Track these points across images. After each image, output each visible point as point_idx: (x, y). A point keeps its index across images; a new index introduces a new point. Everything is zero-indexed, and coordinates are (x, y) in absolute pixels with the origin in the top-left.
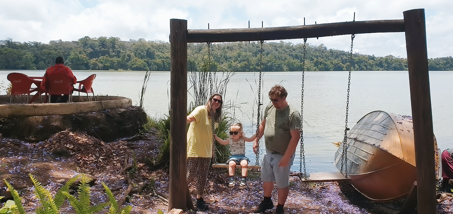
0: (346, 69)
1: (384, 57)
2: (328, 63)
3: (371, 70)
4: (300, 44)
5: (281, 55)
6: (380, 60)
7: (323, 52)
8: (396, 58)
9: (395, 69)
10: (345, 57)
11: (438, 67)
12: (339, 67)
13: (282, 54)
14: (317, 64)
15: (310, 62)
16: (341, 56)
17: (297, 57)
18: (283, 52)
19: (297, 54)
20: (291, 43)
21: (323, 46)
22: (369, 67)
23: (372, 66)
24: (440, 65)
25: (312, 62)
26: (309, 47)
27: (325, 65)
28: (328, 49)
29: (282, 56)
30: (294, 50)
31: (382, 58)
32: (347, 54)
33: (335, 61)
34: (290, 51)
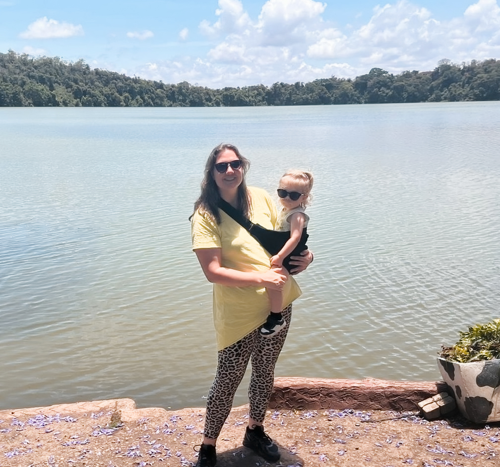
0: (125, 104)
1: (176, 85)
2: (97, 92)
3: (161, 105)
4: (45, 58)
5: (15, 76)
6: (171, 89)
7: (85, 73)
8: (193, 87)
9: (193, 104)
10: (121, 84)
11: (247, 100)
12: (114, 100)
13: (15, 74)
14: (78, 94)
15: (66, 90)
16: (115, 81)
17: (42, 80)
18: (18, 71)
19: (43, 75)
20: (28, 55)
21: (83, 63)
22: (158, 101)
23: (162, 99)
24: (250, 98)
25: (69, 89)
26: (61, 64)
27: (93, 96)
28: (92, 69)
29: (16, 79)
30: (36, 68)
31: (173, 86)
32: (122, 78)
33: (106, 90)
34: (28, 68)
